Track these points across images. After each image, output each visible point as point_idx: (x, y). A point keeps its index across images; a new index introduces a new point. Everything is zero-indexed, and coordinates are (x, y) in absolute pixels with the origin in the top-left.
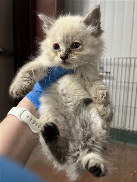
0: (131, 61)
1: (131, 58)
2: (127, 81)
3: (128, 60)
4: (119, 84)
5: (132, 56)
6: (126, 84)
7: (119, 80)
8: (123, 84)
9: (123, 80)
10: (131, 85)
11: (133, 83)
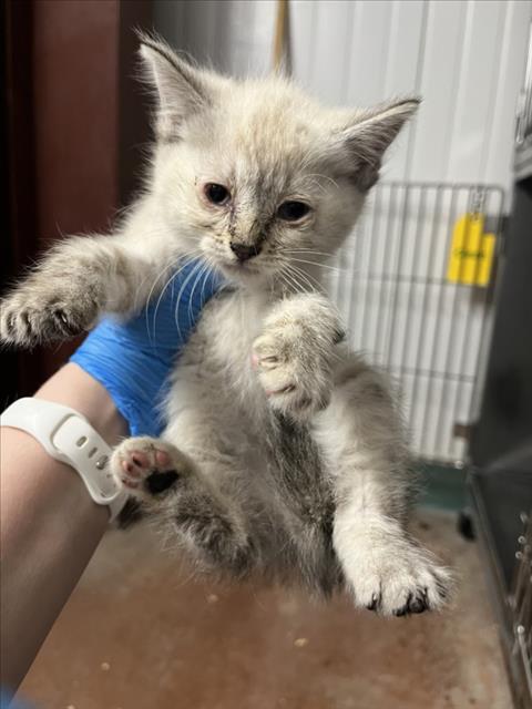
0: (407, 195)
1: (408, 186)
2: (392, 270)
3: (400, 192)
4: (364, 282)
5: (414, 178)
6: (390, 284)
7: (364, 270)
8: (377, 284)
9: (379, 270)
10: (405, 286)
11: (414, 279)
